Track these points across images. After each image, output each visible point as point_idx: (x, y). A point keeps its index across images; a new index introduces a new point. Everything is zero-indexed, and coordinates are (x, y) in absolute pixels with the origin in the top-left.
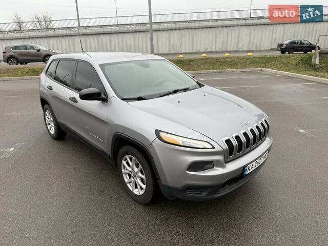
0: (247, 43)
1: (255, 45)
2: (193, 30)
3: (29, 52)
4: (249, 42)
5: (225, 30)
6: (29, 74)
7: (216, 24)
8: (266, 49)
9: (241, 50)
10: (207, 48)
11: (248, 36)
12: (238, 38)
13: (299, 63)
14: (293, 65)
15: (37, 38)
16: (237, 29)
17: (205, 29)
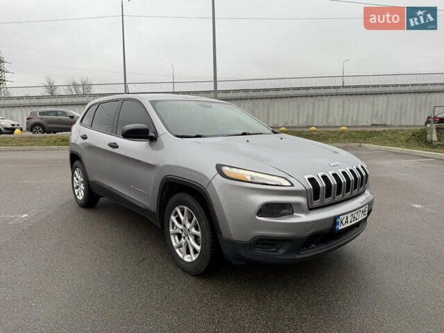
0: (340, 117)
1: (350, 120)
2: (269, 100)
3: (60, 119)
4: (343, 115)
5: (311, 100)
6: (57, 143)
7: (298, 92)
8: (366, 125)
9: (332, 125)
10: (288, 123)
11: (341, 108)
12: (328, 111)
13: (410, 139)
14: (401, 141)
15: (72, 105)
16: (326, 99)
17: (284, 99)
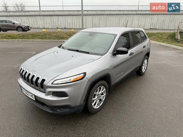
7: (120, 13)
12: (132, 22)
14: (165, 39)
15: (15, 16)
17: (113, 16)
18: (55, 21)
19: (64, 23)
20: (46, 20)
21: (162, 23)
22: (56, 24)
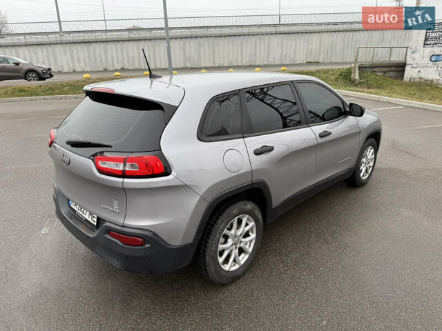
0: (279, 56)
1: (288, 58)
2: (214, 39)
4: (281, 54)
5: (253, 38)
7: (241, 31)
8: (302, 62)
9: (272, 63)
10: (232, 62)
11: (280, 47)
12: (269, 50)
16: (267, 37)
17: (228, 38)
18: (97, 53)
19: (120, 58)
20: (77, 53)
21: (330, 50)
22: (101, 60)
